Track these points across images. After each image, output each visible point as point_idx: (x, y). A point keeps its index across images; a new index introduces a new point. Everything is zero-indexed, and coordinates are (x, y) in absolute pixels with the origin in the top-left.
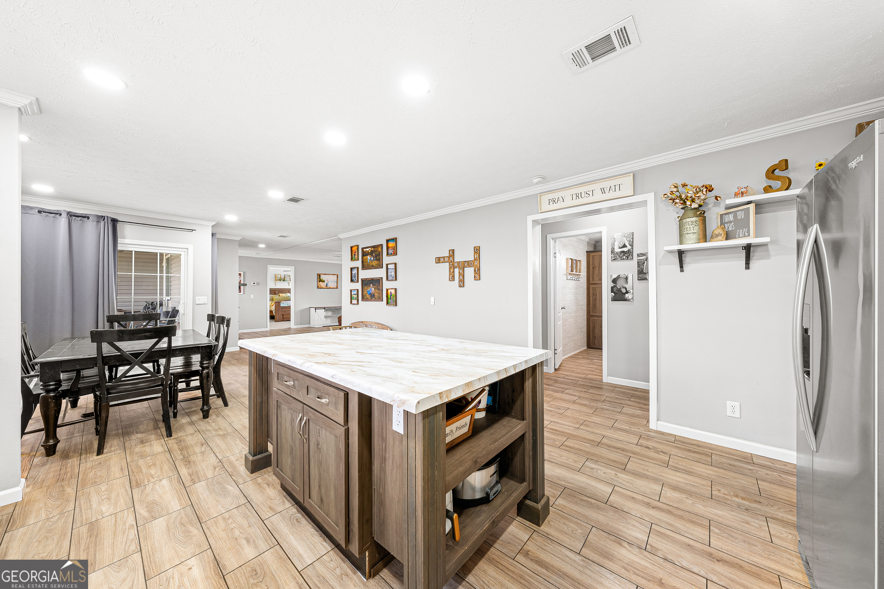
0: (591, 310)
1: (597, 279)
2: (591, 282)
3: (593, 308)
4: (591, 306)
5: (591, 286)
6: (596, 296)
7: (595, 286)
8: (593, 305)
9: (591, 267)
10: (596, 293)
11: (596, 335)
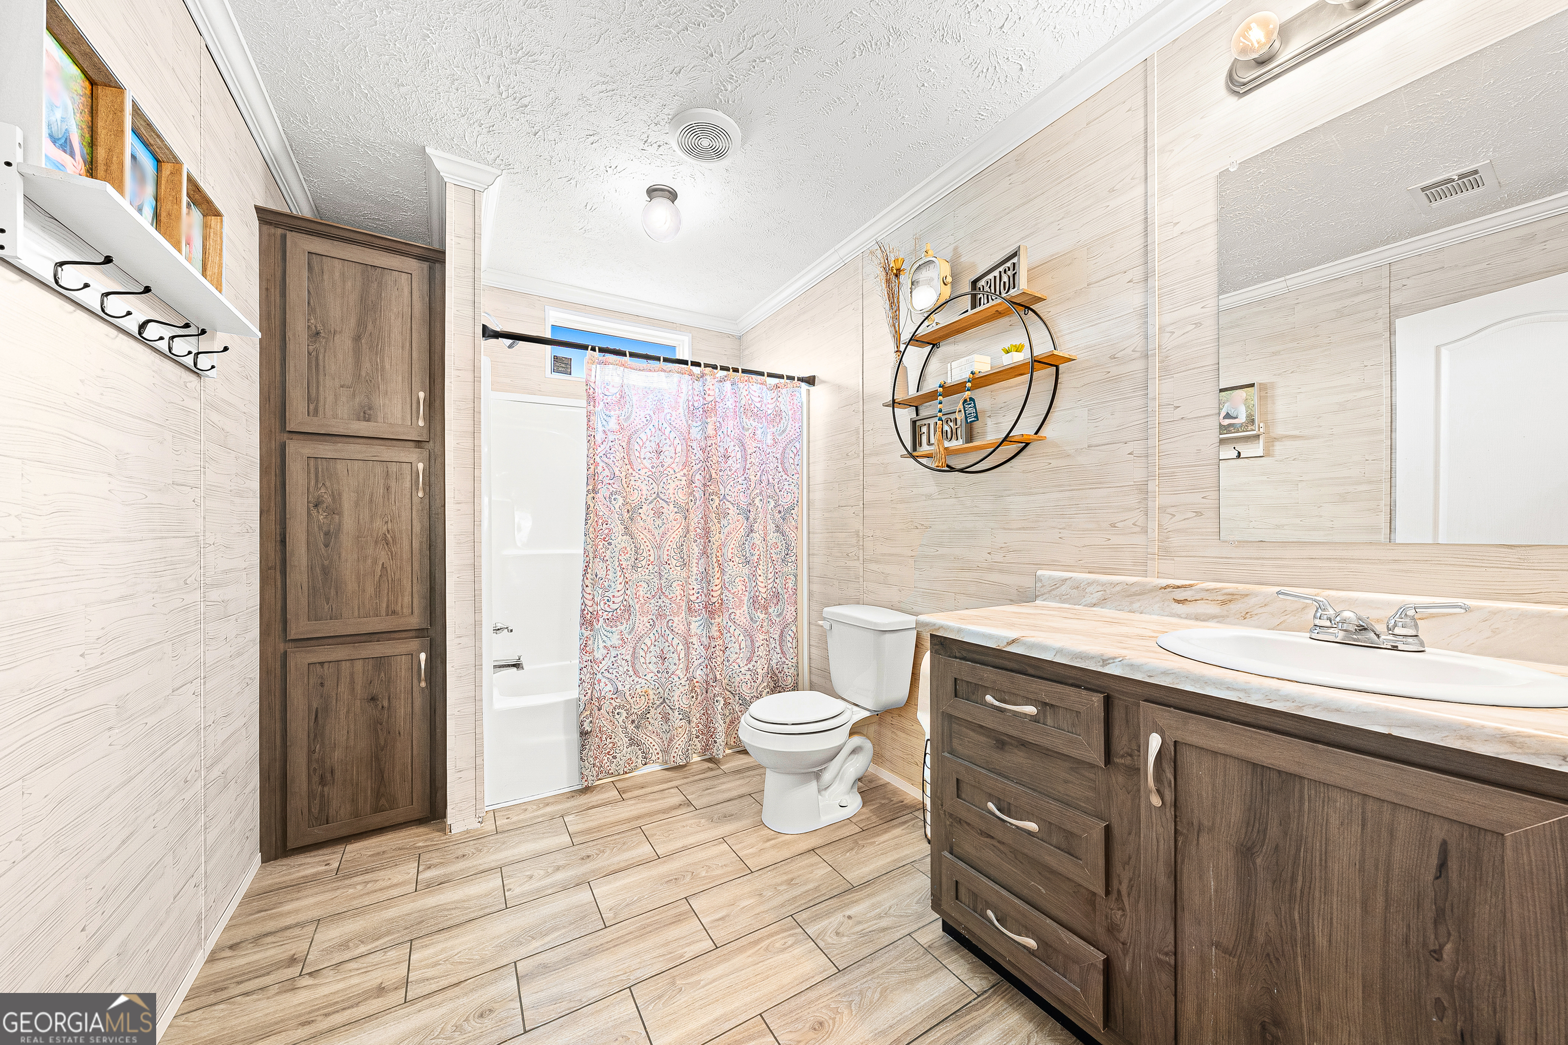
0: (298, 600)
1: (344, 410)
2: (298, 417)
3: (313, 591)
4: (299, 575)
5: (298, 451)
6: (335, 511)
7: (325, 450)
8: (311, 568)
9: (298, 327)
10: (336, 497)
11: (338, 754)
